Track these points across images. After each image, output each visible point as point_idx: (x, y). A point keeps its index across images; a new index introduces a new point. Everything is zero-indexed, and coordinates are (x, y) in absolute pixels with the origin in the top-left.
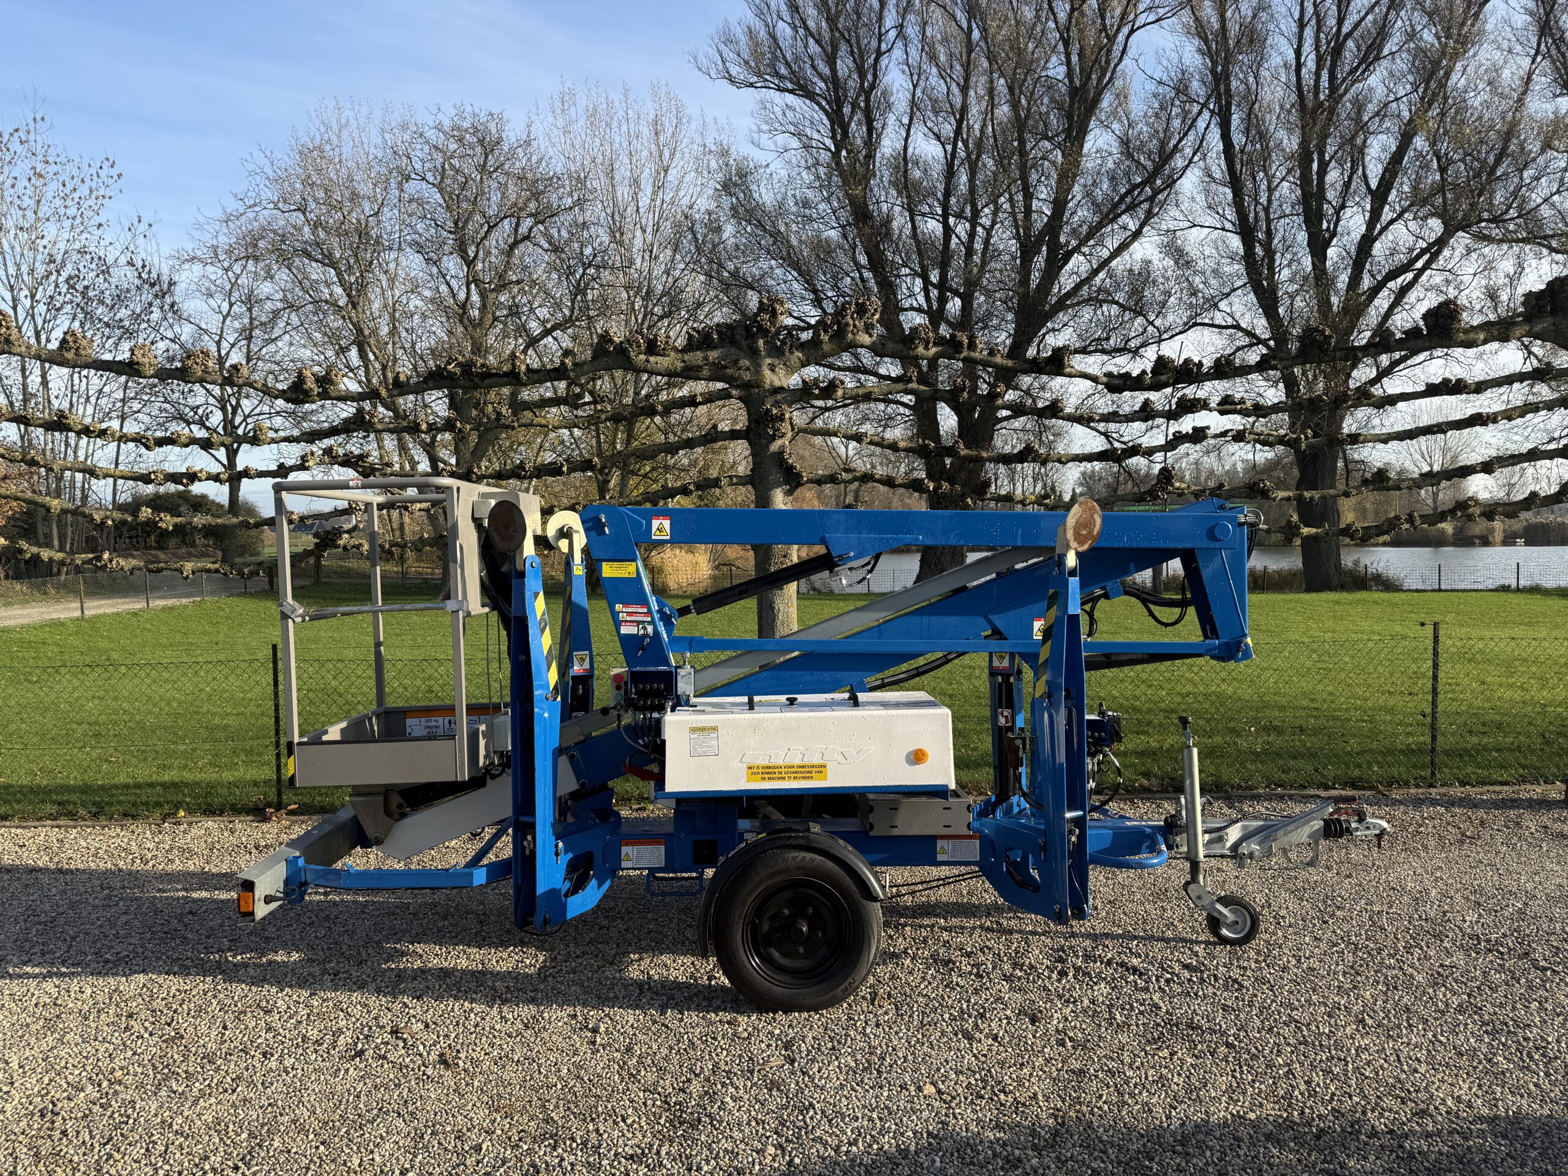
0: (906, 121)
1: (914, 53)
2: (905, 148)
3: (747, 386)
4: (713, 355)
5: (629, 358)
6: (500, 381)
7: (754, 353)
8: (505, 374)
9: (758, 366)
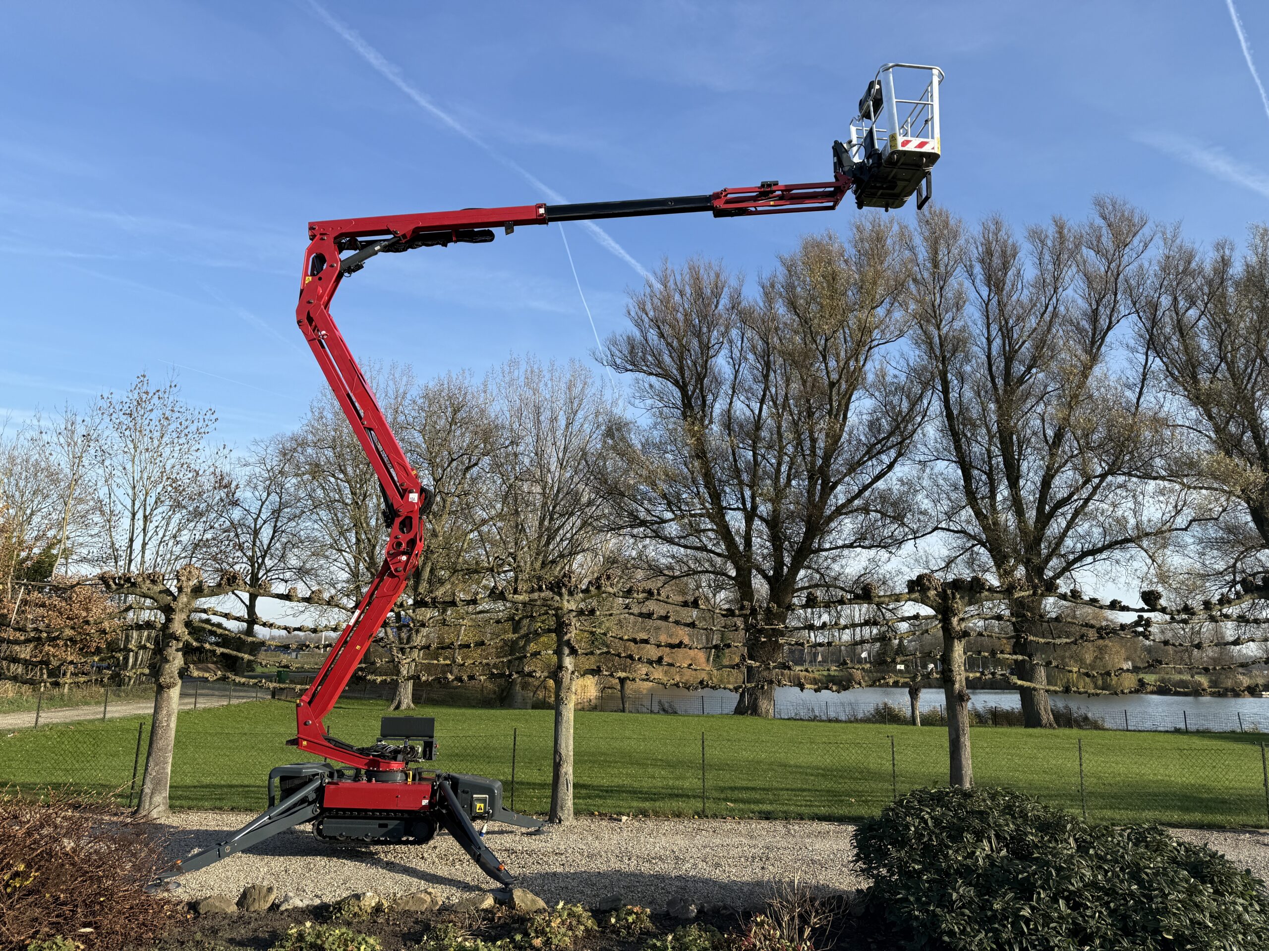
0: (730, 392)
1: (736, 352)
2: (729, 411)
4: (542, 594)
7: (560, 595)
9: (562, 600)
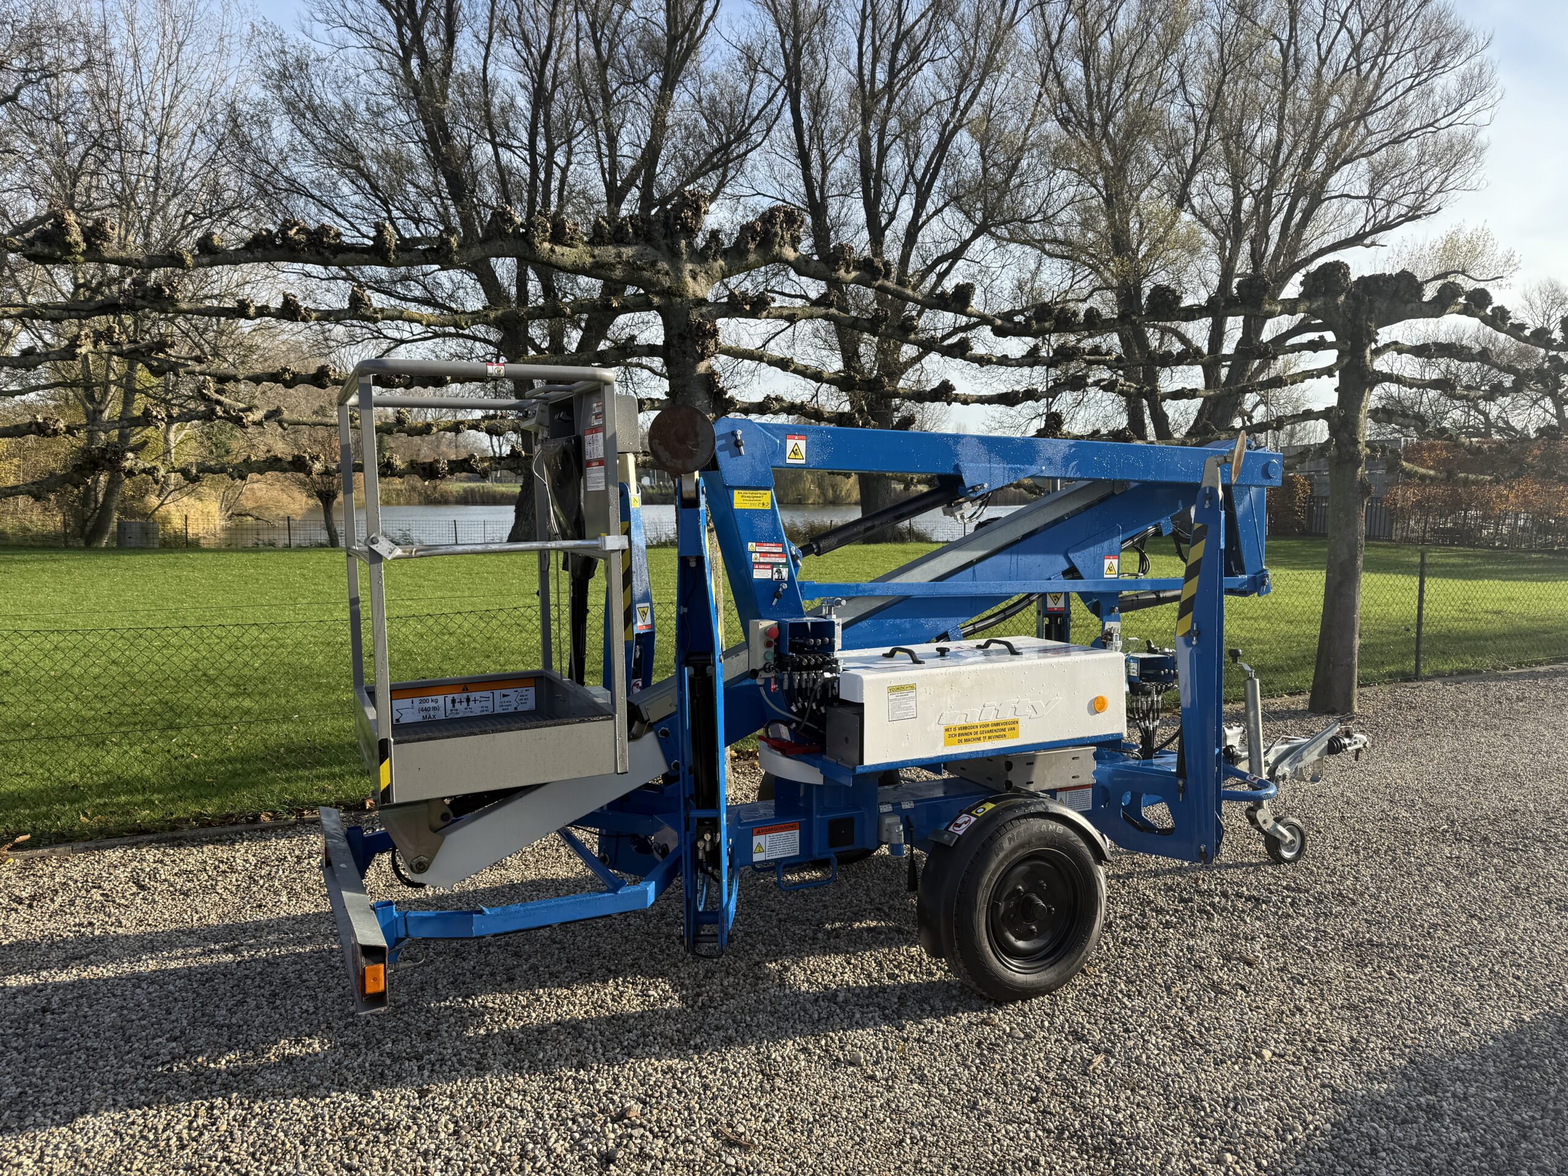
0: (484, 37)
2: (485, 68)
3: (667, 293)
4: (628, 252)
5: (531, 245)
6: (359, 257)
7: (674, 255)
8: (366, 250)
9: (679, 270)
